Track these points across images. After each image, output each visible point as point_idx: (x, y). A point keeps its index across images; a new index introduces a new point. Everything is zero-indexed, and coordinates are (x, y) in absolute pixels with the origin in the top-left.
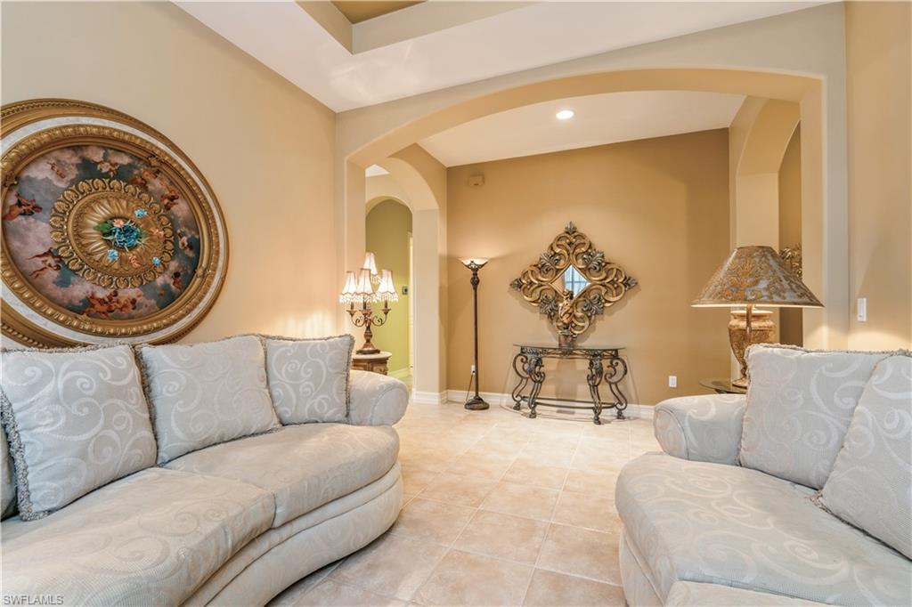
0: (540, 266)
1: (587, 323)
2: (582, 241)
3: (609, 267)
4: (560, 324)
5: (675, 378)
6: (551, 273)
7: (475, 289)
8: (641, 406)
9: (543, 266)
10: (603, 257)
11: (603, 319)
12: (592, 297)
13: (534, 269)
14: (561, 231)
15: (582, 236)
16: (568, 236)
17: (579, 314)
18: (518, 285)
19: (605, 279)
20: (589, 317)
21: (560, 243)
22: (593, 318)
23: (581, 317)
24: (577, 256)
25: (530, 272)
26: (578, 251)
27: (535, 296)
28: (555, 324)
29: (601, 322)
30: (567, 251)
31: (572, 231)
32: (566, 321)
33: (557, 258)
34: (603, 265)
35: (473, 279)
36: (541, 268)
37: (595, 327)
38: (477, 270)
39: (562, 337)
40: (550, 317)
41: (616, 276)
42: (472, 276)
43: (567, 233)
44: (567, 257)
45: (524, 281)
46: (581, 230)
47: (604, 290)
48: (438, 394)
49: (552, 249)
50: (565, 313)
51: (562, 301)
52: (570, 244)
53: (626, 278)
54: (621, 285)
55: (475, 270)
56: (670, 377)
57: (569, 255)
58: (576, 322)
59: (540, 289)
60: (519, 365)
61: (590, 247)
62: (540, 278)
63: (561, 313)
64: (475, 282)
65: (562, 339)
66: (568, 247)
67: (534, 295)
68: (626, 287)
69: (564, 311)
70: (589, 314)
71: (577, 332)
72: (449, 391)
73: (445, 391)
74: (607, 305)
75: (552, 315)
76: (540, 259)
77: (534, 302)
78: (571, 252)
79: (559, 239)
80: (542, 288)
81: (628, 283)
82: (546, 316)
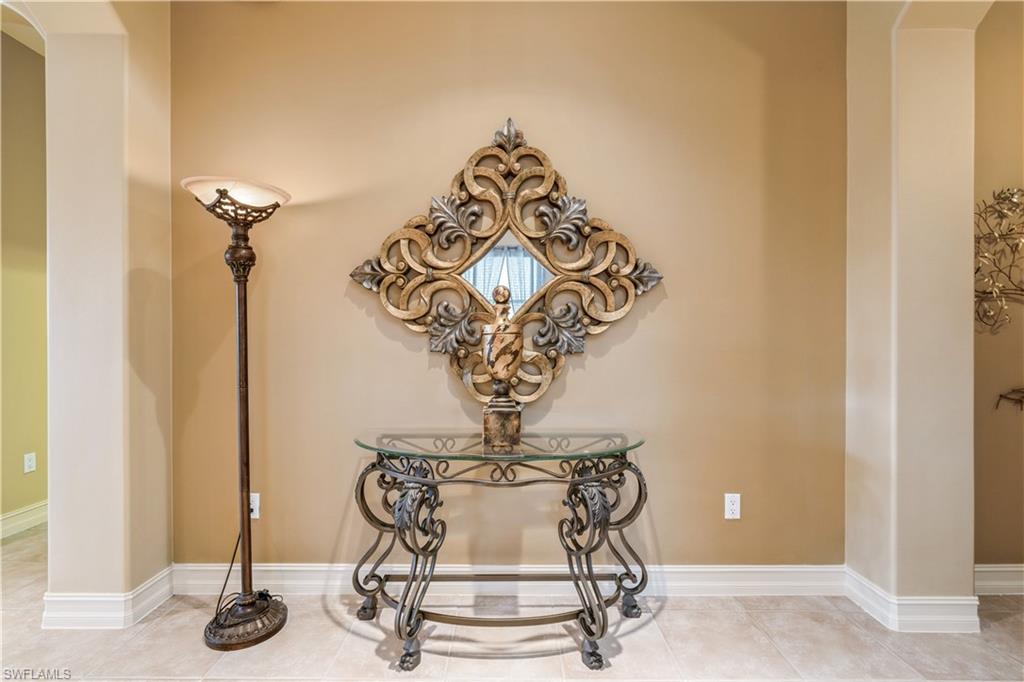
0: (430, 228)
1: (548, 375)
2: (537, 170)
3: (598, 237)
4: (481, 379)
5: (737, 496)
6: (457, 248)
7: (242, 280)
8: (667, 568)
9: (440, 227)
10: (584, 212)
11: (583, 367)
12: (557, 312)
13: (417, 235)
14: (485, 140)
15: (535, 158)
16: (502, 155)
17: (529, 353)
18: (372, 276)
19: (588, 267)
20: (554, 362)
21: (483, 170)
22: (563, 360)
23: (533, 362)
24: (523, 206)
25: (404, 243)
26: (526, 192)
27: (417, 307)
28: (468, 378)
29: (579, 371)
30: (501, 192)
31: (511, 143)
32: (502, 374)
33: (476, 208)
34: (586, 233)
35: (234, 249)
36: (434, 232)
37: (564, 383)
38: (248, 225)
39: (492, 419)
40: (456, 360)
41: (614, 262)
42: (231, 242)
43: (500, 146)
44: (499, 206)
45: (387, 266)
46: (533, 141)
47: (586, 291)
48: (121, 597)
49: (462, 186)
50: (503, 352)
51: (491, 319)
52: (509, 175)
53: (636, 267)
54: (627, 283)
55: (243, 223)
56: (728, 497)
57: (504, 201)
58: (520, 373)
59: (431, 288)
60: (374, 495)
61: (556, 186)
62: (431, 258)
63: (487, 350)
64: (242, 262)
65: (494, 423)
66: (502, 183)
67: (414, 303)
68: (636, 287)
69: (498, 346)
70: (553, 353)
71: (524, 399)
72: (177, 567)
73: (165, 572)
74: (596, 330)
75: (462, 356)
76: (432, 210)
77: (414, 321)
78: (510, 195)
79: (483, 159)
80: (438, 285)
81: (642, 277)
82: (446, 359)
